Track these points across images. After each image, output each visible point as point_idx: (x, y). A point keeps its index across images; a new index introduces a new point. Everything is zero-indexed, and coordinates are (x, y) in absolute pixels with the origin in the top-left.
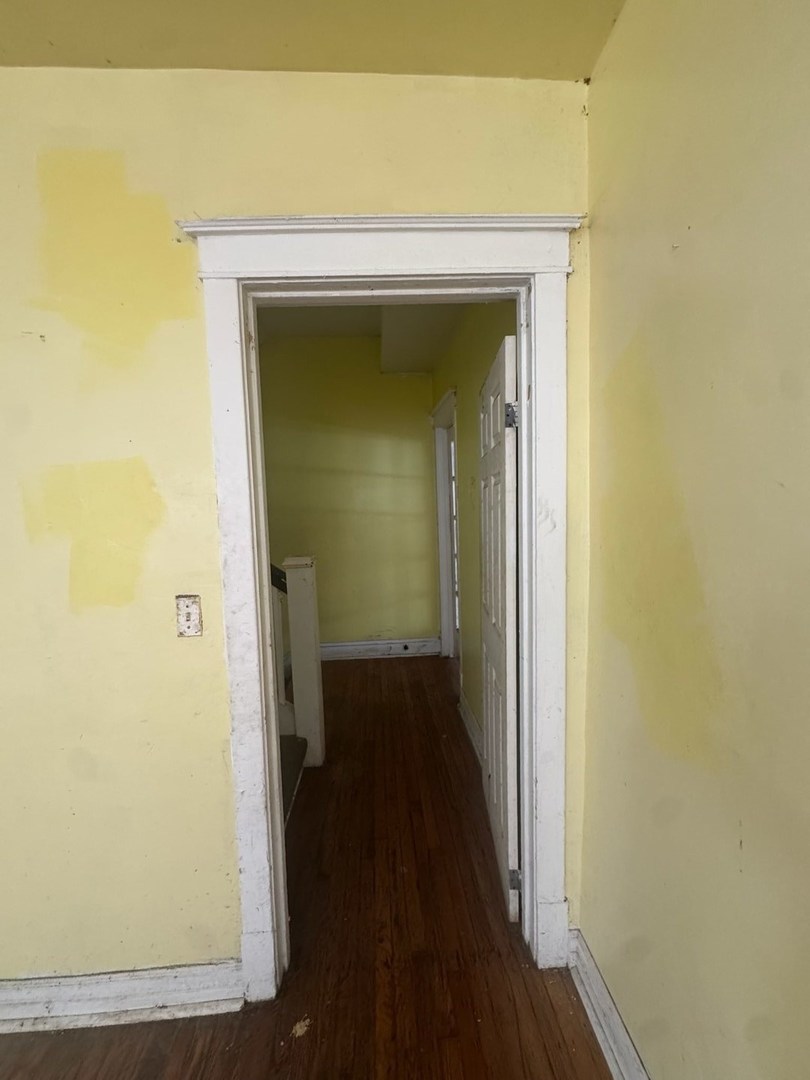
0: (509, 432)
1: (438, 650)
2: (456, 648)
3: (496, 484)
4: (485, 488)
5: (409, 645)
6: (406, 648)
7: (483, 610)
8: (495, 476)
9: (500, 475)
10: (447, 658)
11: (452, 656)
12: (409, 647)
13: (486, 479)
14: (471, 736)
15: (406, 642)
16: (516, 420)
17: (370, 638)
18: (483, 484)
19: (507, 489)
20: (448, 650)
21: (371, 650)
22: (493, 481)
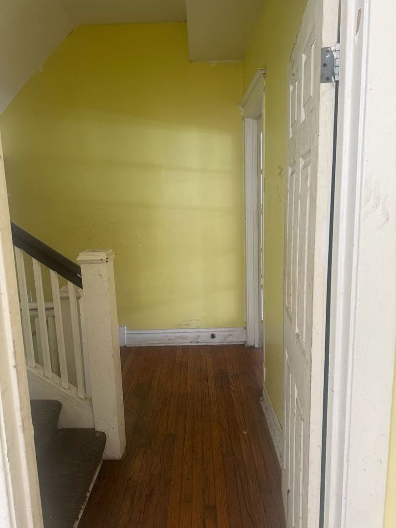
0: (327, 89)
1: (243, 339)
2: (261, 339)
3: (305, 167)
4: (292, 174)
5: (216, 334)
6: (213, 336)
7: (286, 313)
8: (303, 157)
9: (311, 154)
10: (253, 347)
11: (257, 346)
12: (216, 336)
13: (294, 164)
14: (272, 434)
15: (212, 331)
16: (336, 70)
17: (179, 326)
18: (290, 170)
19: (320, 169)
20: (253, 340)
21: (181, 338)
22: (301, 163)
